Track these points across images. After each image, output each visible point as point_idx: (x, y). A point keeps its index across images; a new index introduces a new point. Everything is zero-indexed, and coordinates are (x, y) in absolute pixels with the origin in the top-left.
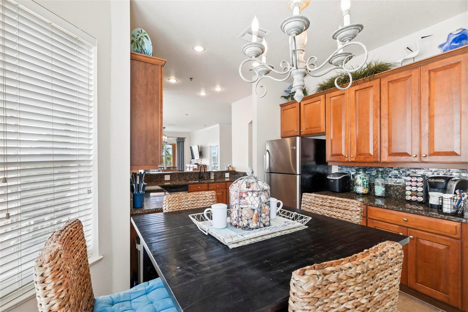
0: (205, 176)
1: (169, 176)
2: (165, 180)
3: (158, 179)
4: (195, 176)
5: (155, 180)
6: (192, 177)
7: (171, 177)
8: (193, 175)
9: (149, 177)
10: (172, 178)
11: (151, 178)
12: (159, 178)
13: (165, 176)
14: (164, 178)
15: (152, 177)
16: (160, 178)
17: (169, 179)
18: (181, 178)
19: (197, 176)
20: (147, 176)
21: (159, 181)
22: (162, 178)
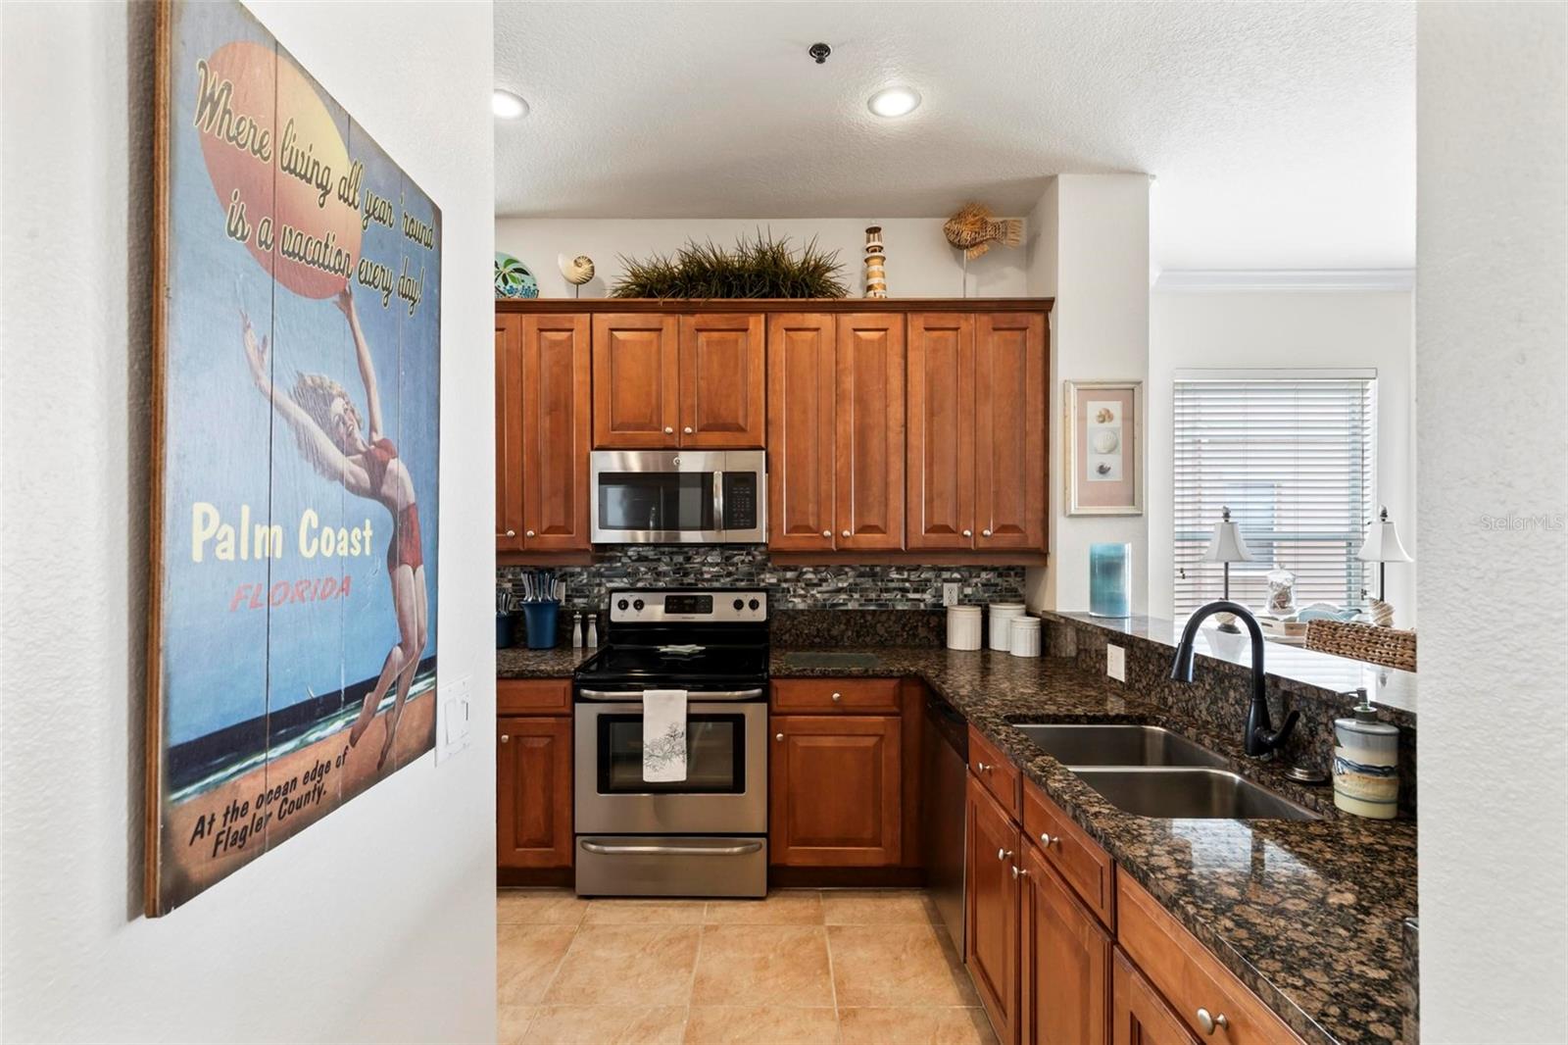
1: (1123, 652)
2: (1109, 672)
3: (1090, 657)
5: (1082, 661)
7: (1128, 668)
10: (1133, 675)
12: (1093, 653)
13: (1110, 648)
14: (1106, 657)
16: (1096, 655)
17: (1122, 677)
20: (1065, 630)
21: (1093, 671)
22: (1102, 656)
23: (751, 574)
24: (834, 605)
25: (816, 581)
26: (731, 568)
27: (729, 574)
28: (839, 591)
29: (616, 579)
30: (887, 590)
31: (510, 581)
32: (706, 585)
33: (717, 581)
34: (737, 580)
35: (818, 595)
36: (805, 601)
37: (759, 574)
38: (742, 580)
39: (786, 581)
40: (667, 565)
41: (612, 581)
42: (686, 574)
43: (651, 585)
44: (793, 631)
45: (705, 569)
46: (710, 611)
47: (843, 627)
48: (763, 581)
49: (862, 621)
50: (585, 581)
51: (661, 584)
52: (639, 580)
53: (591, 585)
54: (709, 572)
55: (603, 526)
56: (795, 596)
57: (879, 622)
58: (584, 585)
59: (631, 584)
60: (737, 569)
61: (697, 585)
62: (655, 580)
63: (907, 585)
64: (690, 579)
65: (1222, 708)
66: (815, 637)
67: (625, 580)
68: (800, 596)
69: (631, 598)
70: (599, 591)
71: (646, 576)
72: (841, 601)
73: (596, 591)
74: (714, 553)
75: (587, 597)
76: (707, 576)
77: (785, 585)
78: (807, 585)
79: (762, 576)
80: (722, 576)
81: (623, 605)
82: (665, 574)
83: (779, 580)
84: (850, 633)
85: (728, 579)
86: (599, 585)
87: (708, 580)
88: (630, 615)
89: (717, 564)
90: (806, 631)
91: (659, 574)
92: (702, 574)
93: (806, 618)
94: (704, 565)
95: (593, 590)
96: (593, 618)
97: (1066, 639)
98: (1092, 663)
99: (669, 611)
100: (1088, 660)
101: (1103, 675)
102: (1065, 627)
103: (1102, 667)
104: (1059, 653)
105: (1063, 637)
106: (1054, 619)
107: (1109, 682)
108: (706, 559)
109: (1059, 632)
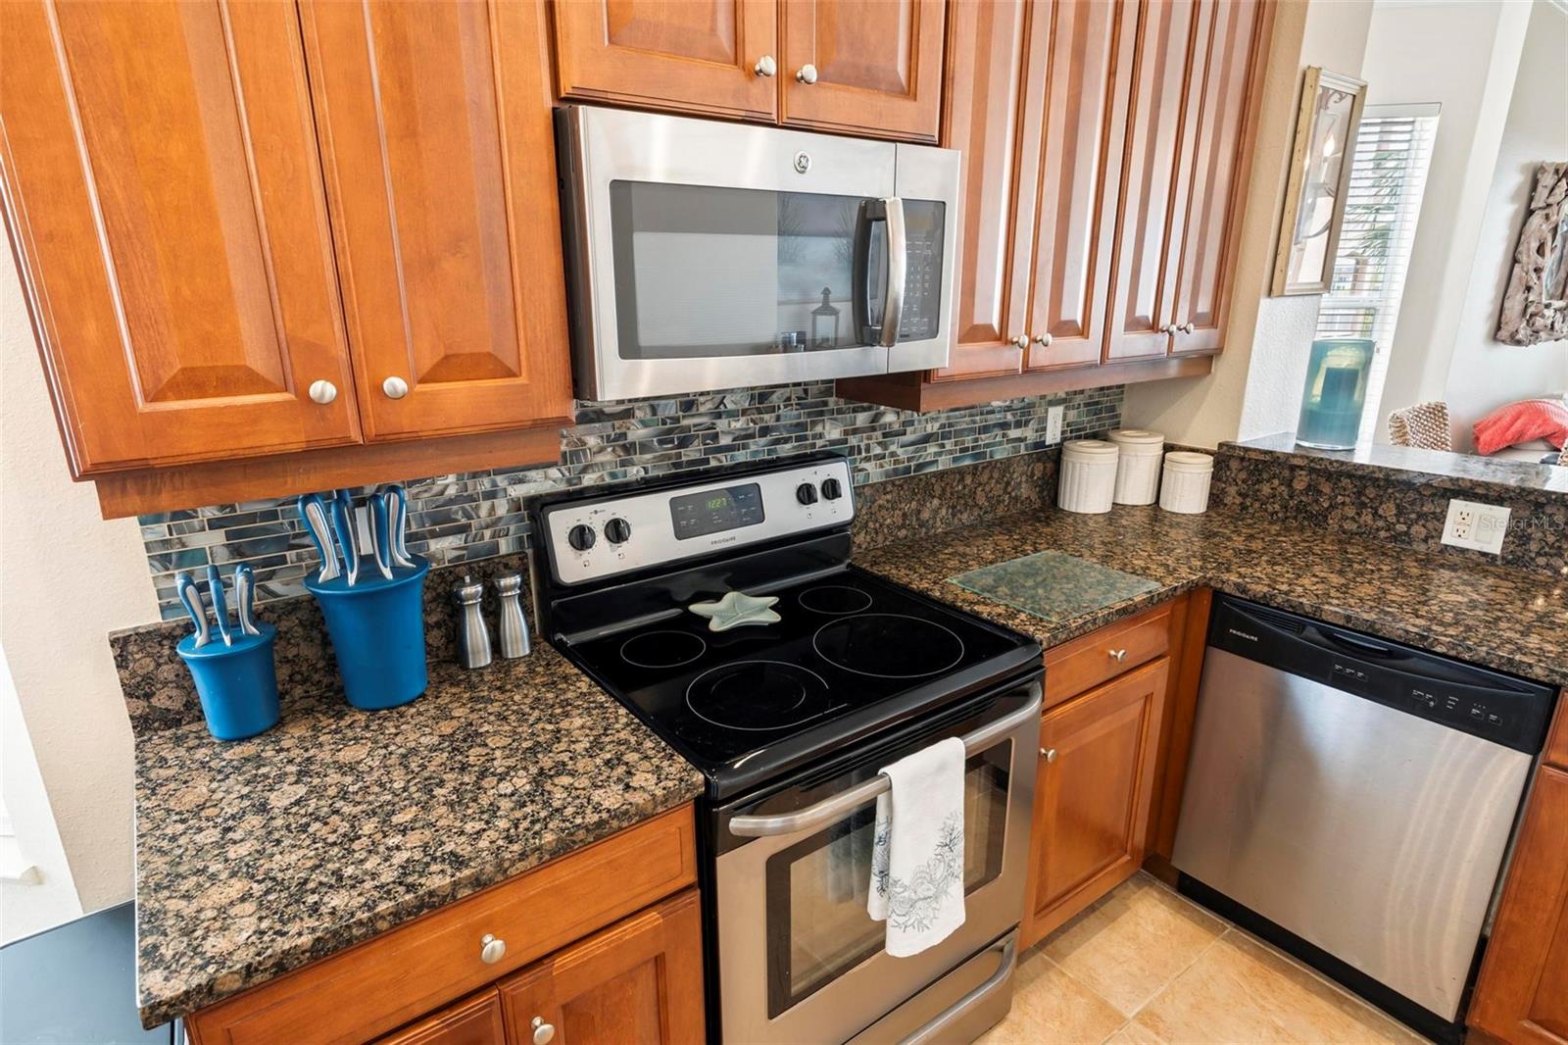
1: (1503, 513)
2: (1447, 539)
3: (1375, 514)
5: (1344, 518)
7: (1516, 536)
9: (1299, 485)
10: (1534, 546)
12: (1389, 510)
13: (1456, 506)
14: (1441, 518)
15: (1326, 488)
16: (1400, 511)
17: (1495, 547)
20: (1286, 473)
21: (1383, 534)
22: (1420, 516)
23: (802, 426)
24: (920, 467)
25: (896, 427)
26: (766, 417)
27: (765, 431)
28: (927, 439)
29: (532, 474)
30: (985, 429)
31: (214, 524)
32: (725, 460)
33: (745, 447)
34: (777, 442)
35: (900, 451)
36: (882, 466)
37: (814, 424)
38: (786, 440)
39: (855, 431)
40: (645, 424)
41: (521, 481)
42: (684, 443)
43: (613, 475)
44: (871, 525)
45: (722, 424)
46: (761, 519)
47: (936, 502)
48: (821, 436)
49: (960, 487)
50: (452, 491)
51: (635, 473)
52: (585, 470)
53: (472, 499)
55: (630, 348)
56: (868, 459)
57: (980, 484)
58: (451, 501)
59: (569, 482)
60: (778, 419)
61: (707, 461)
62: (623, 464)
63: (1009, 417)
64: (691, 453)
66: (899, 528)
67: (554, 473)
68: (876, 457)
69: (595, 516)
70: (493, 508)
71: (600, 458)
72: (928, 459)
73: (484, 512)
75: (463, 529)
76: (725, 441)
77: (853, 441)
78: (885, 435)
79: (819, 429)
80: (752, 436)
81: (581, 538)
82: (645, 447)
83: (846, 433)
84: (944, 511)
85: (763, 441)
86: (491, 495)
87: (728, 449)
88: (603, 561)
89: (744, 412)
90: (889, 521)
91: (629, 449)
92: (715, 437)
93: (889, 497)
94: (719, 416)
95: (477, 507)
96: (512, 588)
97: (1290, 486)
98: (1381, 523)
99: (681, 533)
100: (1367, 518)
101: (1425, 540)
102: (1293, 468)
103: (1418, 530)
104: (1257, 505)
105: (1276, 482)
106: (1262, 457)
107: (1441, 552)
108: (722, 402)
109: (1265, 476)
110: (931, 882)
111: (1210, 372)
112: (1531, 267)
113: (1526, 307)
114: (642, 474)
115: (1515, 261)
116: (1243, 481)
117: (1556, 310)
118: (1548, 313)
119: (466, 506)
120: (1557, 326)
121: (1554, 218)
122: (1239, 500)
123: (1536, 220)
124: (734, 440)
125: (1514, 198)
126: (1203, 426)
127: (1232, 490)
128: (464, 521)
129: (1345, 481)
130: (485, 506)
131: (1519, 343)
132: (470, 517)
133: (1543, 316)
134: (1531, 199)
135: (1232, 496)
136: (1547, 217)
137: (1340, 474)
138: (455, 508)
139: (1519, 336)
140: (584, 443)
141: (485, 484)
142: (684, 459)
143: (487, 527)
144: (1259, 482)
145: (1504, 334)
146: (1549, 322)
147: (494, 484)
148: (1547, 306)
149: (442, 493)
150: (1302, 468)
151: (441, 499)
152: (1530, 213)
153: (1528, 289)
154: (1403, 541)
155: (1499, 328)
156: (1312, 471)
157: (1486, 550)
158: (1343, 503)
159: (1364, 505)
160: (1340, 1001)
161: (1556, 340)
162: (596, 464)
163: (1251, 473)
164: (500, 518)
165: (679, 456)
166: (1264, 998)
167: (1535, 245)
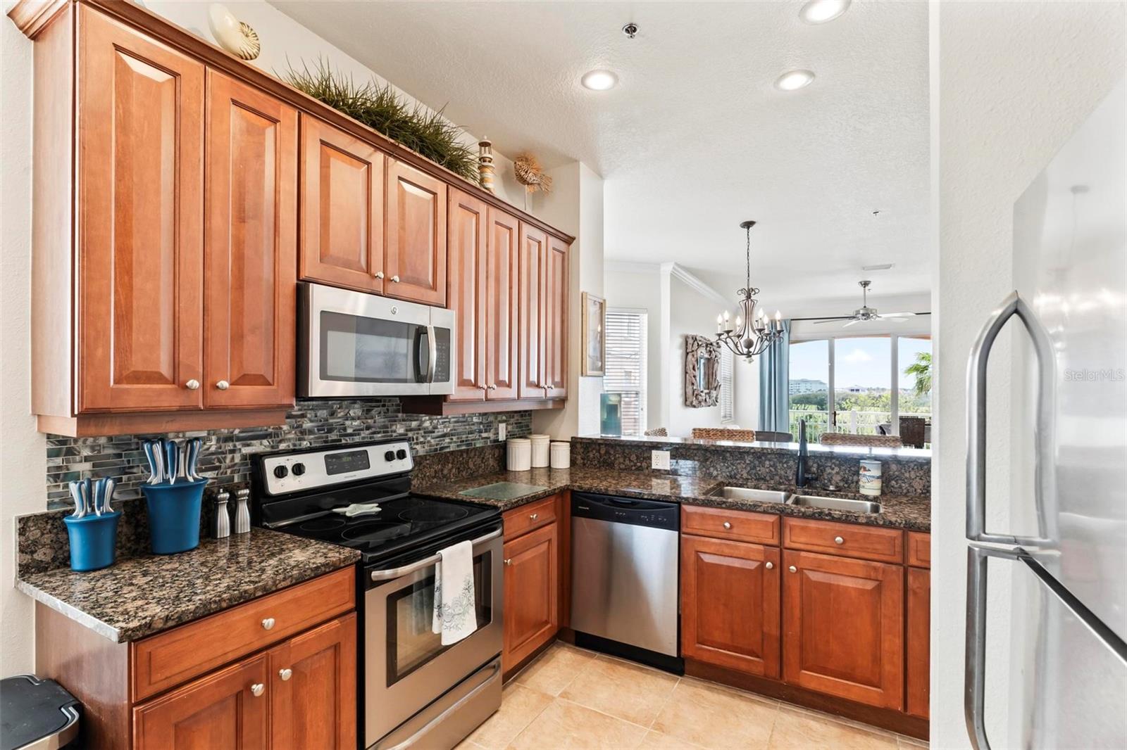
0: (835, 475)
1: (668, 453)
2: (653, 467)
3: (630, 460)
4: (779, 467)
5: (620, 463)
6: (763, 471)
8: (767, 463)
9: (603, 452)
11: (610, 454)
12: (633, 457)
13: (654, 453)
14: (650, 458)
16: (638, 458)
17: (668, 467)
18: (716, 469)
19: (790, 468)
20: (597, 447)
21: (633, 468)
22: (644, 458)
23: (386, 426)
24: (442, 448)
25: (430, 428)
26: (369, 421)
27: (368, 428)
28: (444, 436)
29: (254, 442)
30: (471, 432)
31: (87, 459)
32: (349, 440)
33: (359, 434)
34: (374, 433)
35: (432, 441)
36: (424, 447)
37: (392, 425)
38: (379, 433)
39: (411, 430)
40: (311, 421)
41: (248, 445)
42: (330, 431)
43: (295, 445)
44: (420, 475)
45: (348, 423)
46: (369, 466)
47: (450, 465)
48: (395, 432)
49: (461, 459)
50: (213, 449)
51: (305, 444)
52: (281, 441)
53: (223, 453)
54: (352, 425)
55: (324, 376)
56: (417, 444)
57: (470, 458)
58: (212, 454)
59: (272, 447)
60: (375, 422)
61: (341, 441)
62: (300, 439)
63: (482, 427)
64: (333, 436)
65: (760, 470)
67: (265, 442)
68: (421, 443)
69: (289, 462)
70: (233, 459)
71: (288, 436)
72: (446, 445)
73: (228, 461)
74: (356, 406)
75: (217, 468)
76: (349, 431)
77: (410, 434)
78: (425, 433)
79: (394, 428)
80: (362, 430)
81: (280, 472)
82: (311, 432)
83: (407, 430)
84: (454, 470)
85: (368, 432)
86: (232, 451)
87: (351, 435)
88: (290, 484)
89: (358, 418)
90: (428, 474)
91: (303, 432)
92: (345, 429)
93: (428, 462)
94: (347, 419)
95: (225, 458)
96: (244, 495)
97: (600, 453)
98: (632, 464)
99: (330, 472)
100: (627, 462)
101: (647, 468)
102: (600, 444)
103: (644, 465)
104: (589, 462)
105: (594, 451)
106: (588, 441)
107: (653, 472)
108: (348, 412)
109: (590, 449)
110: (461, 606)
111: (564, 407)
112: (692, 375)
113: (694, 392)
114: (309, 445)
115: (686, 373)
116: (583, 453)
117: (706, 394)
118: (703, 394)
119: (220, 456)
120: (707, 400)
121: (695, 356)
122: (582, 461)
123: (690, 356)
124: (354, 431)
125: (681, 347)
126: (564, 431)
127: (579, 457)
128: (217, 464)
129: (618, 448)
130: (229, 456)
131: (694, 407)
132: (220, 462)
133: (701, 395)
134: (687, 348)
135: (579, 461)
136: (693, 356)
137: (616, 445)
138: (214, 457)
139: (694, 404)
140: (281, 428)
141: (230, 446)
142: (330, 439)
143: (229, 468)
144: (588, 452)
145: (688, 403)
146: (704, 398)
147: (235, 446)
148: (702, 392)
149: (208, 449)
150: (602, 444)
151: (207, 452)
152: (687, 354)
153: (693, 384)
154: (639, 470)
155: (686, 400)
156: (606, 445)
157: (666, 469)
158: (619, 457)
159: (625, 457)
160: (641, 670)
161: (709, 406)
162: (286, 439)
163: (585, 449)
164: (236, 464)
165: (327, 437)
166: (612, 675)
167: (691, 367)
